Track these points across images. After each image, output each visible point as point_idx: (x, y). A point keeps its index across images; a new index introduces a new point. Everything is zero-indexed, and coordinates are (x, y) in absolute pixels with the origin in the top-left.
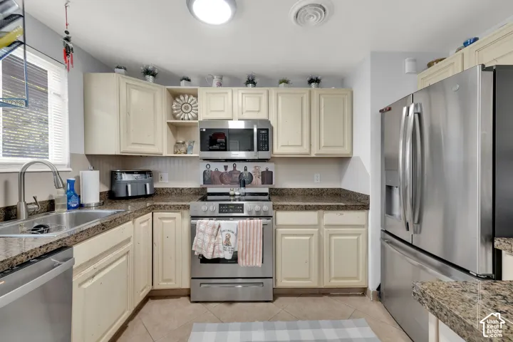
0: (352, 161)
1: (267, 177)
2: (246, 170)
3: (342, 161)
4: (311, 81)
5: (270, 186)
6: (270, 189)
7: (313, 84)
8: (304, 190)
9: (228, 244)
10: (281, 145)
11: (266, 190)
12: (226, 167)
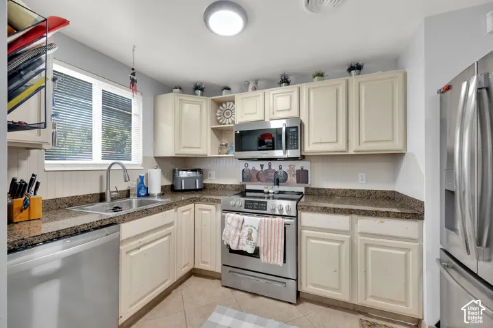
0: (405, 158)
1: (302, 176)
2: (280, 168)
3: (395, 158)
4: (351, 69)
5: (307, 185)
6: (306, 189)
7: (353, 72)
8: (345, 191)
9: (250, 238)
10: (313, 143)
11: (302, 189)
12: (262, 166)
